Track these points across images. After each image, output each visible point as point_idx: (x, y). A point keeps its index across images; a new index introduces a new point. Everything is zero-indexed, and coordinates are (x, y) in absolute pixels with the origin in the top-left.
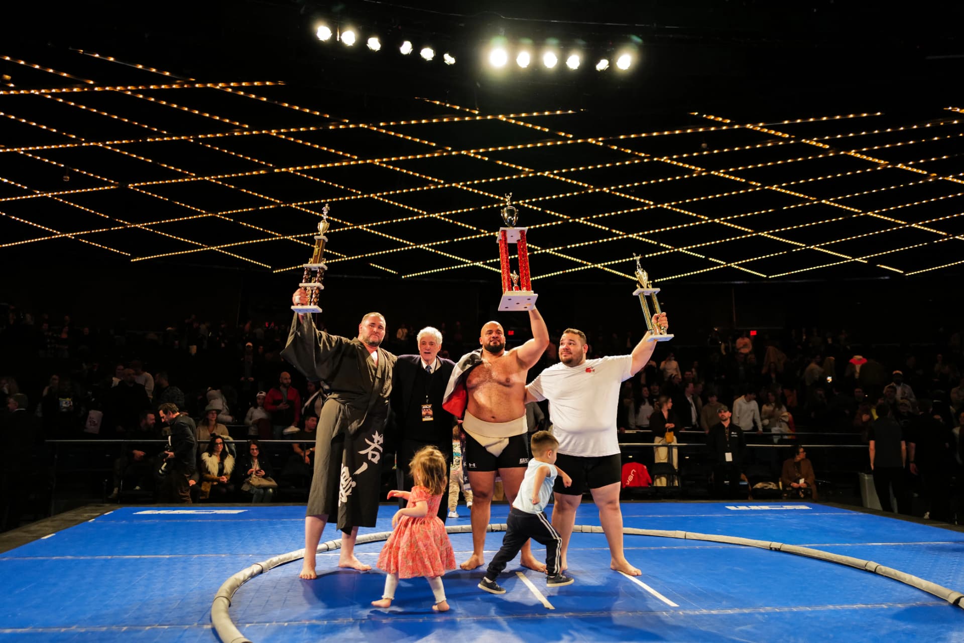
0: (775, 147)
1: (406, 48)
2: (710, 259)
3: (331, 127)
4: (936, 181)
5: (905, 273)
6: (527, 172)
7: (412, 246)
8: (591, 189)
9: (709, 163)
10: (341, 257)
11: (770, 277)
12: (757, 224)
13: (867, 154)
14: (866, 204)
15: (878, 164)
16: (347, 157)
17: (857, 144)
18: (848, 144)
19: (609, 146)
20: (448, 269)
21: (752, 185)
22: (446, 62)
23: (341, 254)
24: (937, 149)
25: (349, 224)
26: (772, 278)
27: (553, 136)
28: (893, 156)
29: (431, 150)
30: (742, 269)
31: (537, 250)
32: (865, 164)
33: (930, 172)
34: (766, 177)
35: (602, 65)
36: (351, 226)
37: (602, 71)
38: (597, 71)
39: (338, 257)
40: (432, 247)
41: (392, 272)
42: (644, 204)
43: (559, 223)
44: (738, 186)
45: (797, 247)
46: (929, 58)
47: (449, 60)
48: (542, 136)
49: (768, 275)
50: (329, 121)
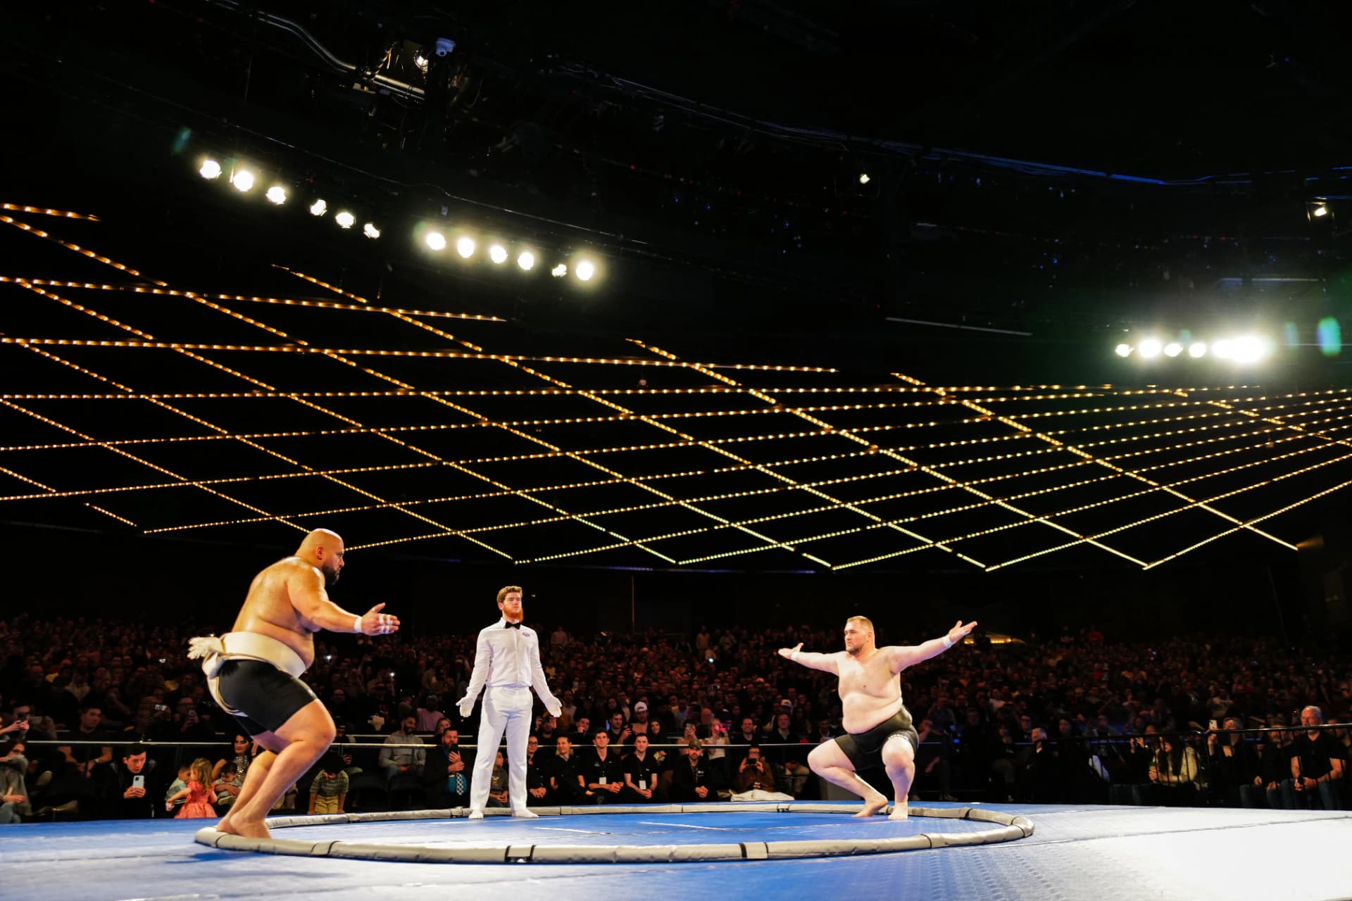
0: (721, 394)
1: (319, 208)
2: (612, 533)
3: (138, 290)
4: (877, 454)
5: (833, 566)
6: (405, 388)
7: (183, 482)
8: (484, 422)
9: (639, 405)
10: (46, 491)
11: (680, 563)
12: (679, 489)
13: (813, 414)
14: (801, 474)
15: (822, 428)
16: (137, 336)
17: (803, 401)
18: (795, 401)
19: (524, 368)
20: (230, 524)
21: (683, 438)
22: (365, 233)
23: (48, 486)
24: (880, 417)
25: (87, 438)
26: (683, 565)
27: (455, 346)
28: (838, 420)
29: (279, 341)
30: (648, 550)
31: (380, 503)
32: (809, 426)
33: (872, 443)
34: (701, 429)
35: (559, 271)
36: (91, 441)
37: (558, 278)
38: (552, 276)
39: (41, 491)
40: (212, 486)
41: (128, 522)
42: (549, 450)
43: (428, 465)
44: (668, 437)
45: (719, 523)
46: (889, 319)
47: (371, 231)
48: (443, 344)
49: (677, 561)
50: (137, 281)
